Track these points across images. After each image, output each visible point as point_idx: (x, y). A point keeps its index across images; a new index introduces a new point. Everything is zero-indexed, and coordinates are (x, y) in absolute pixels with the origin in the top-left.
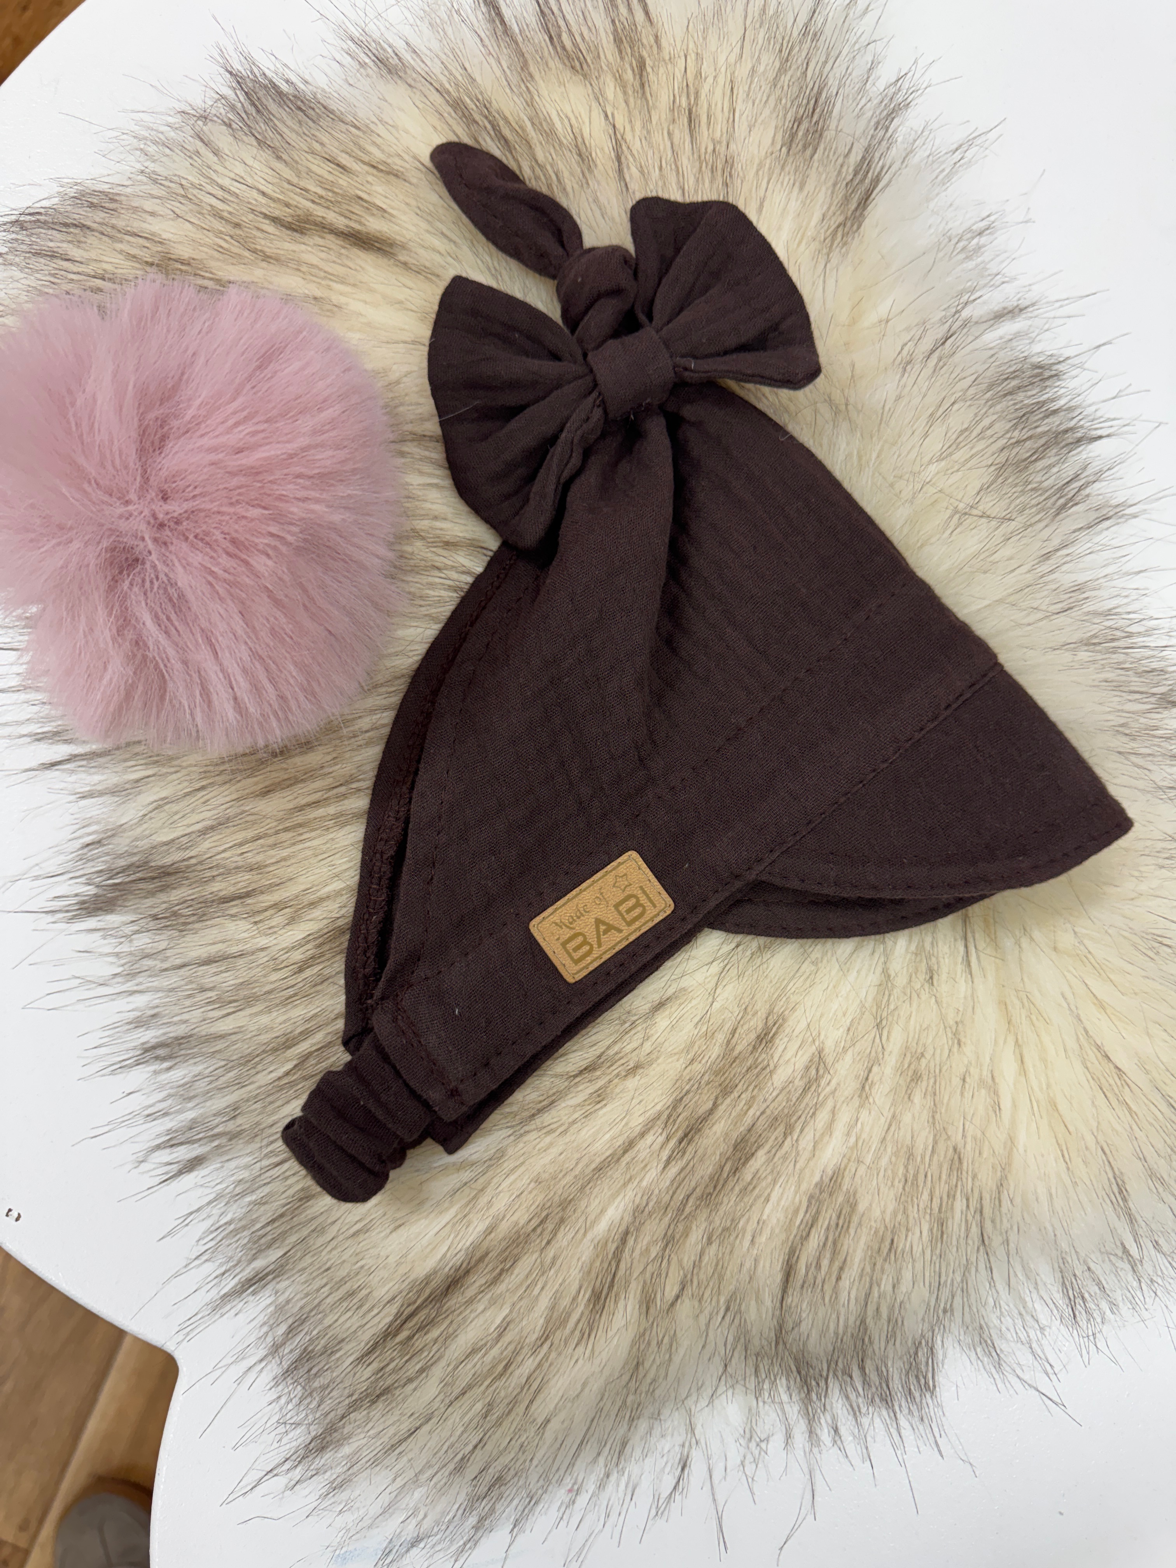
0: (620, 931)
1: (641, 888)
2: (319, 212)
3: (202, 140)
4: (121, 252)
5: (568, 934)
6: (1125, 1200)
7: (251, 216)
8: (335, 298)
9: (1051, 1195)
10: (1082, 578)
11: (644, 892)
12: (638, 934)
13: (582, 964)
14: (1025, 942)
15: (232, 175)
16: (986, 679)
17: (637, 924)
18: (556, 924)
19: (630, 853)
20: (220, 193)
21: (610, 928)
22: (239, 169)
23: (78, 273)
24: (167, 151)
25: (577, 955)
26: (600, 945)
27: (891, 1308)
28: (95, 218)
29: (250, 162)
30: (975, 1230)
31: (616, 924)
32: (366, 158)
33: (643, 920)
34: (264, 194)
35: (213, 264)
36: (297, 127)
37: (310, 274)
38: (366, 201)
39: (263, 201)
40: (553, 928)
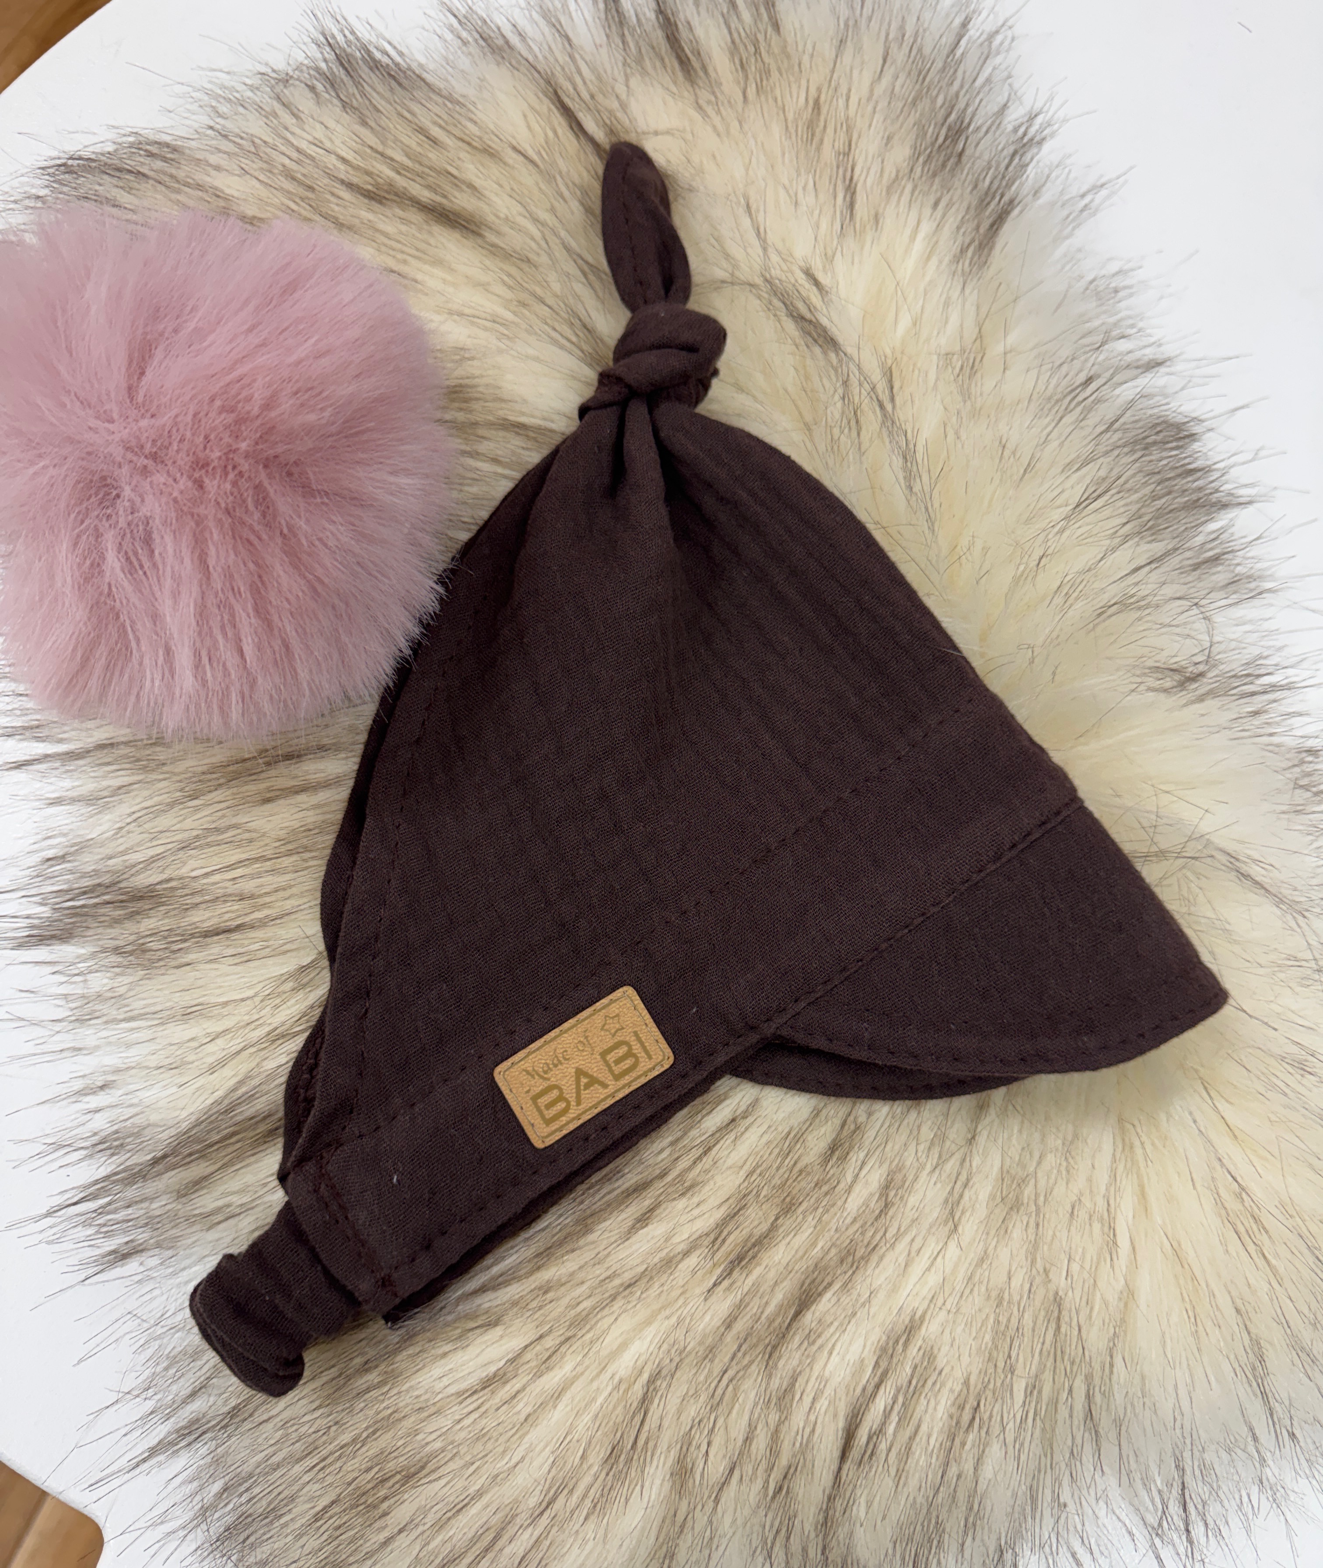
0: (605, 1086)
1: (636, 1033)
2: (402, 182)
3: (282, 102)
5: (541, 1085)
8: (411, 273)
11: (639, 1039)
12: (627, 1091)
13: (555, 1126)
15: (311, 138)
17: (627, 1079)
18: (528, 1073)
19: (625, 988)
20: (295, 155)
21: (593, 1081)
22: (319, 132)
25: (549, 1113)
26: (579, 1103)
29: (332, 124)
31: (600, 1077)
32: (460, 134)
33: (634, 1074)
36: (388, 94)
37: (386, 245)
38: (455, 177)
39: (342, 167)
40: (524, 1077)
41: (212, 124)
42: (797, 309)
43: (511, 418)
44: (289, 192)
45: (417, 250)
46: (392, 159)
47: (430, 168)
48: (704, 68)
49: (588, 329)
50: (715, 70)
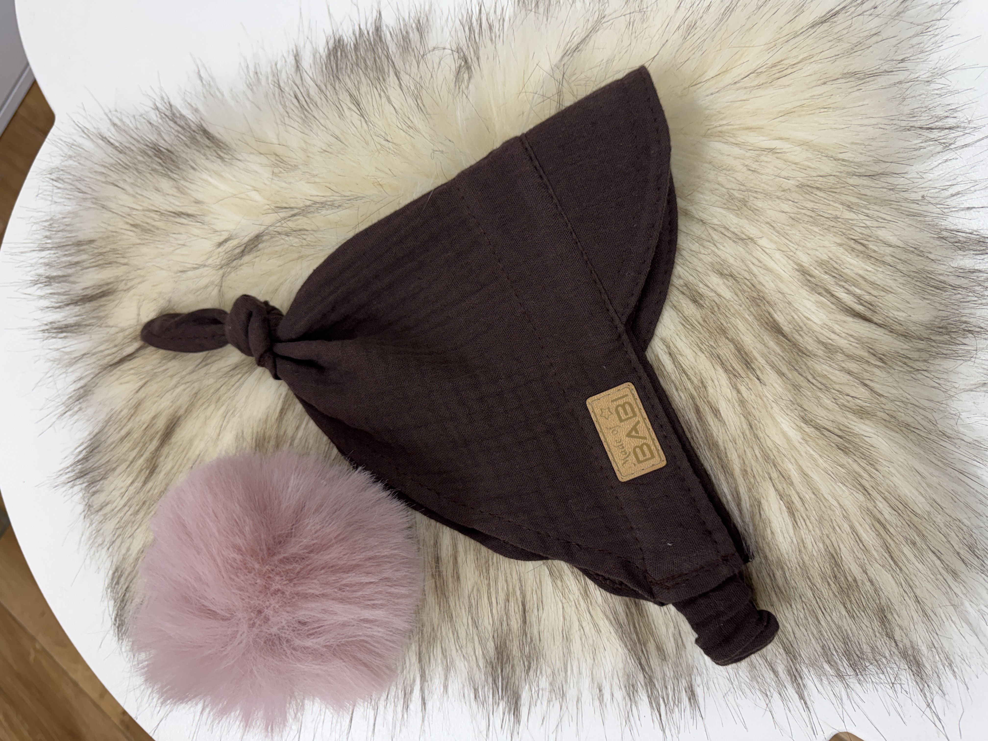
0: (638, 422)
1: (613, 401)
2: (147, 454)
3: (100, 510)
5: (633, 457)
7: (142, 494)
8: (195, 456)
11: (616, 400)
12: (643, 411)
13: (655, 453)
17: (636, 410)
18: (624, 463)
19: (587, 403)
20: (126, 508)
21: (635, 428)
22: (117, 493)
26: (645, 438)
29: (113, 486)
31: (633, 424)
33: (635, 406)
34: (132, 483)
36: (101, 454)
37: (179, 468)
38: (148, 425)
39: (136, 484)
40: (626, 466)
41: (106, 548)
42: (238, 253)
43: (276, 417)
44: (145, 515)
45: (183, 451)
46: (134, 458)
47: (142, 438)
48: (108, 284)
49: (236, 367)
50: (109, 278)
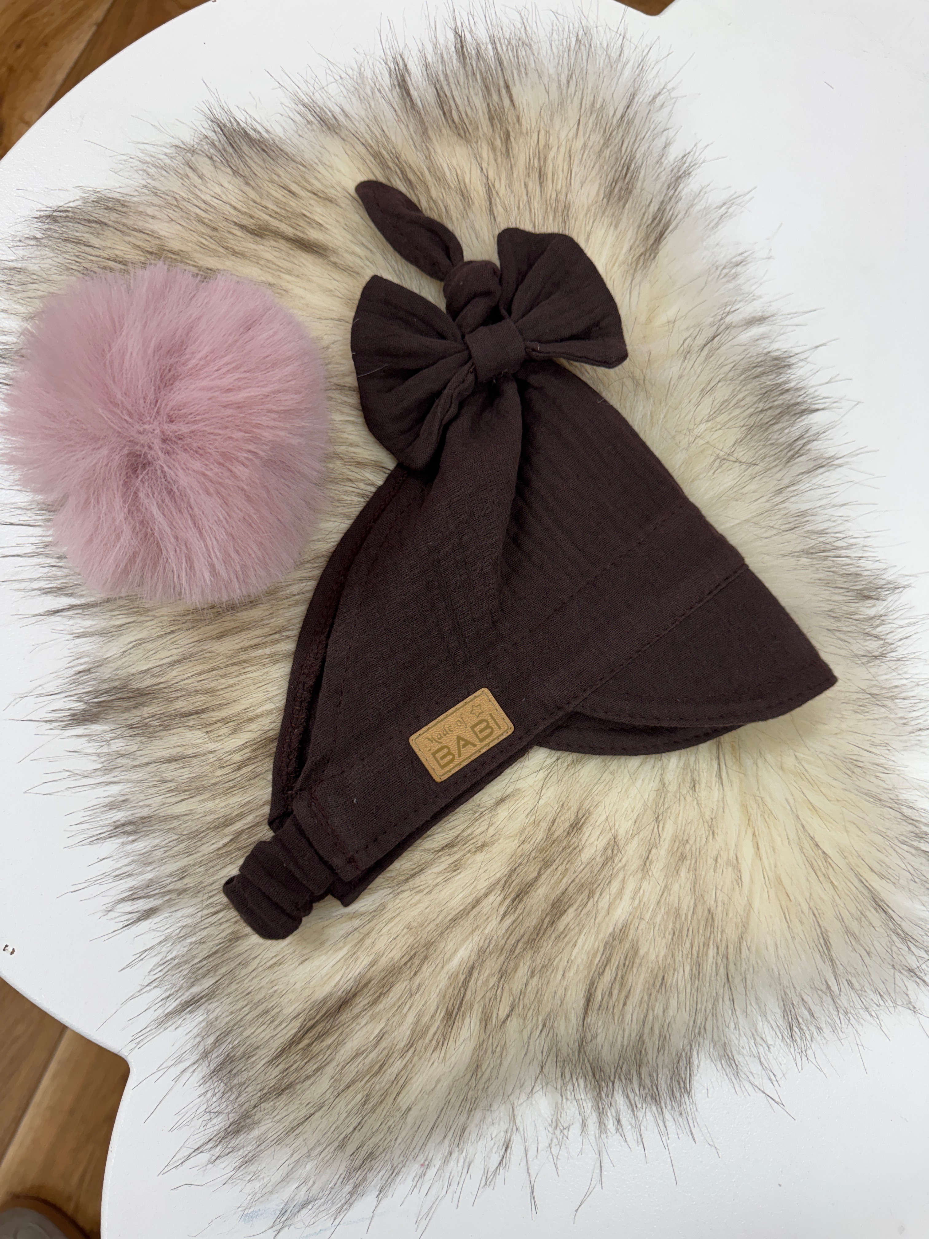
0: (475, 745)
1: (491, 715)
2: (274, 223)
3: (190, 167)
4: (129, 243)
5: (437, 746)
6: (829, 950)
7: (225, 223)
8: (284, 284)
9: (776, 945)
10: (804, 507)
11: (493, 718)
12: (487, 748)
13: (447, 769)
14: (760, 762)
15: (212, 193)
16: (737, 575)
17: (487, 741)
18: (429, 739)
19: (483, 689)
20: (203, 206)
21: (467, 743)
22: (218, 190)
23: (97, 256)
24: (164, 173)
25: (443, 762)
26: (460, 756)
27: (662, 1027)
28: (112, 217)
29: (226, 184)
30: (722, 971)
31: (472, 740)
32: (309, 188)
33: (491, 738)
34: (235, 208)
35: (197, 256)
36: (261, 163)
37: (265, 266)
38: (308, 217)
39: (235, 213)
40: (427, 742)
41: (146, 184)
44: (201, 232)
46: (267, 208)
47: (291, 212)
